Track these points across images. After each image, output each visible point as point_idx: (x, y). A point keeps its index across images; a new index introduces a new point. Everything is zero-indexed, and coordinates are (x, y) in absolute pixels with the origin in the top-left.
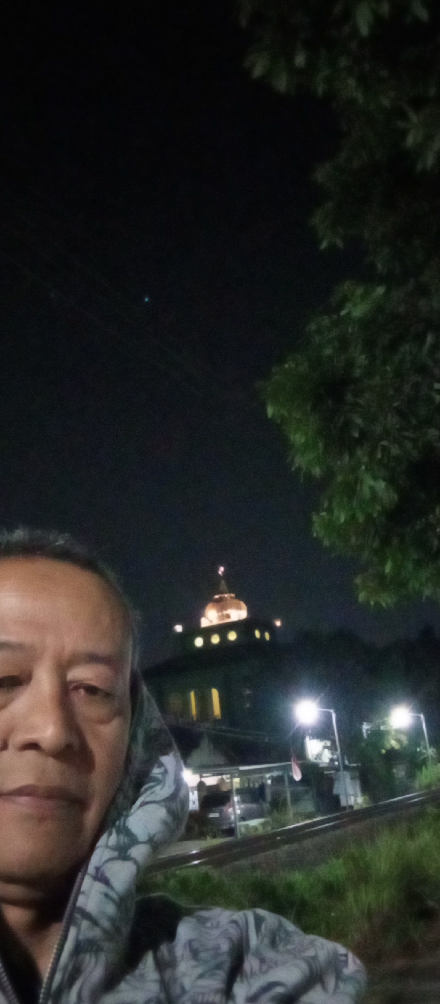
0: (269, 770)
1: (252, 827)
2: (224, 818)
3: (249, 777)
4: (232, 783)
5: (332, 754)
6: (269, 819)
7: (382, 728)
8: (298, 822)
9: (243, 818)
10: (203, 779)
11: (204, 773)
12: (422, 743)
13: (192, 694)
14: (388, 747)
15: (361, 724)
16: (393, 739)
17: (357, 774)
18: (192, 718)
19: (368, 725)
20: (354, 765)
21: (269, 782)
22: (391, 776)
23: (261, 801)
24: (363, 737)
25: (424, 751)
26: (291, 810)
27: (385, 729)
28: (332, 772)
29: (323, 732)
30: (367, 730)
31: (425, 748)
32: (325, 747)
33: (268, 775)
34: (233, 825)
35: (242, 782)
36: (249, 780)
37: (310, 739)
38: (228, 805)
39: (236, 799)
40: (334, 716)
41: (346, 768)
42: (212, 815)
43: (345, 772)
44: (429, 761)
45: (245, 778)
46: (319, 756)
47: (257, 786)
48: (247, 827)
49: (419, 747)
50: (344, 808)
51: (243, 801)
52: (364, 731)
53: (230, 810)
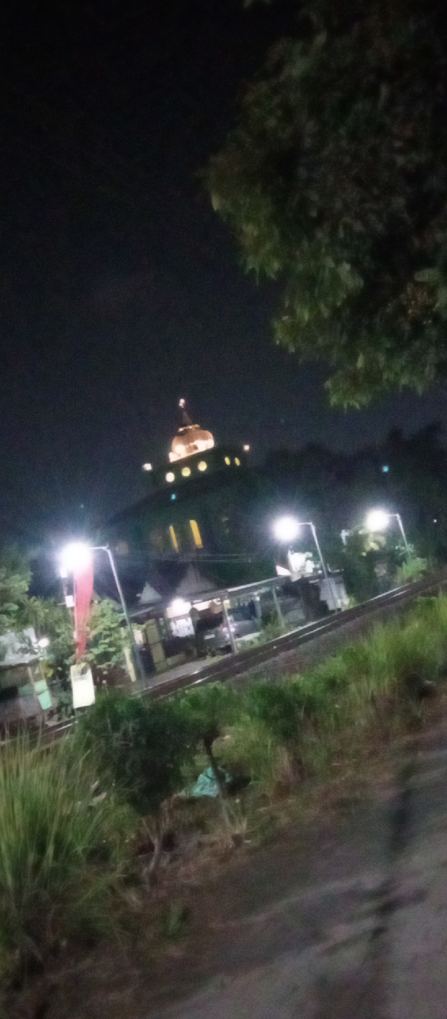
0: (256, 588)
1: (248, 641)
2: (219, 638)
3: (238, 597)
4: (222, 604)
5: (315, 563)
6: (262, 632)
7: (361, 532)
8: (291, 630)
9: (238, 635)
10: (195, 606)
11: (194, 599)
12: (400, 541)
13: (171, 529)
14: (368, 549)
15: (340, 532)
16: (371, 541)
17: (341, 578)
18: (175, 551)
19: (346, 531)
20: (338, 571)
21: (258, 599)
22: (373, 576)
23: (253, 617)
24: (343, 544)
25: (403, 548)
26: (283, 621)
27: (363, 533)
28: (317, 581)
29: (304, 545)
30: (347, 537)
31: (403, 545)
32: (307, 559)
33: (256, 593)
34: (230, 643)
35: (232, 603)
36: (238, 600)
37: (292, 554)
38: (221, 625)
39: (229, 618)
40: (313, 529)
41: (329, 574)
42: (207, 637)
43: (330, 579)
44: (408, 557)
45: (234, 599)
46: (303, 567)
47: (247, 604)
48: (243, 643)
49: (398, 545)
50: (333, 611)
51: (236, 620)
52: (344, 538)
53: (225, 629)
